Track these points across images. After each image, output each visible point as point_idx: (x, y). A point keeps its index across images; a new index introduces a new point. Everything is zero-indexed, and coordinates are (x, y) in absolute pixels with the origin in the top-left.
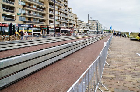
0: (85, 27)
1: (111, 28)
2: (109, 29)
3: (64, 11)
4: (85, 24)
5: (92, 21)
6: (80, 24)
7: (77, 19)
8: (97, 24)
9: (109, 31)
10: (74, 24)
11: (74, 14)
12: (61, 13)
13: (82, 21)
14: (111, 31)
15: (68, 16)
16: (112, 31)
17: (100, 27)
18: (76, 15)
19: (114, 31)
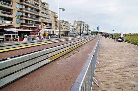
0: (69, 29)
1: (98, 29)
2: (97, 31)
3: (32, 5)
4: (69, 25)
5: (77, 22)
6: (63, 24)
7: (56, 18)
8: (84, 25)
9: (97, 33)
10: (50, 24)
11: (52, 12)
12: (26, 7)
13: (67, 22)
14: (98, 33)
15: (40, 12)
16: (100, 33)
17: (87, 28)
18: (55, 13)
19: (102, 33)
